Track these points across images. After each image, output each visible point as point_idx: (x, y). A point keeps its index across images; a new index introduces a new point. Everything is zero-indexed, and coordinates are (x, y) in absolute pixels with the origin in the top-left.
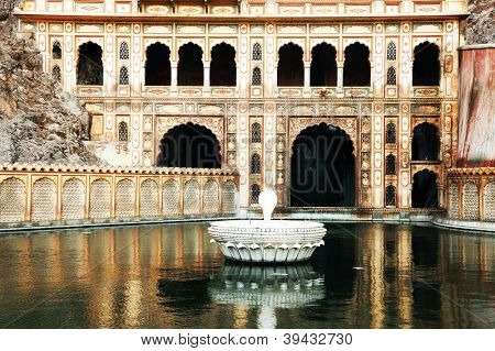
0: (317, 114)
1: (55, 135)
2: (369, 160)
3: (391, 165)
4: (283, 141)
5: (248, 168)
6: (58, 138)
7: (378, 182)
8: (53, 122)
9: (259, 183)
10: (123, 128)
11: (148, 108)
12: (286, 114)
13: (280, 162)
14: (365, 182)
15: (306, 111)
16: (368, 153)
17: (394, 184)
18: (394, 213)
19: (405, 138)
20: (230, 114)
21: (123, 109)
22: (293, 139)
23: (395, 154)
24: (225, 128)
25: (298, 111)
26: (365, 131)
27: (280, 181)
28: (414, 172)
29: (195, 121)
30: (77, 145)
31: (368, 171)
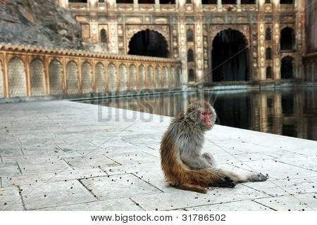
0: (227, 22)
1: (64, 38)
2: (257, 51)
3: (269, 54)
4: (207, 41)
5: (186, 59)
6: (67, 40)
7: (262, 64)
8: (62, 29)
9: (193, 68)
10: (103, 33)
11: (120, 20)
12: (208, 23)
13: (206, 54)
14: (255, 65)
15: (219, 20)
16: (256, 47)
17: (271, 65)
18: (271, 83)
19: (276, 37)
20: (174, 23)
21: (103, 20)
22: (213, 39)
23: (271, 47)
24: (170, 32)
25: (215, 21)
26: (254, 33)
27: (206, 66)
28: (282, 57)
29: (151, 28)
30: (79, 45)
31: (257, 58)
